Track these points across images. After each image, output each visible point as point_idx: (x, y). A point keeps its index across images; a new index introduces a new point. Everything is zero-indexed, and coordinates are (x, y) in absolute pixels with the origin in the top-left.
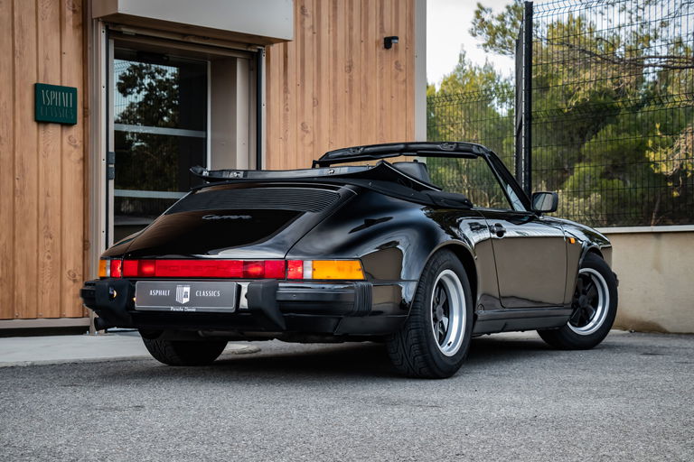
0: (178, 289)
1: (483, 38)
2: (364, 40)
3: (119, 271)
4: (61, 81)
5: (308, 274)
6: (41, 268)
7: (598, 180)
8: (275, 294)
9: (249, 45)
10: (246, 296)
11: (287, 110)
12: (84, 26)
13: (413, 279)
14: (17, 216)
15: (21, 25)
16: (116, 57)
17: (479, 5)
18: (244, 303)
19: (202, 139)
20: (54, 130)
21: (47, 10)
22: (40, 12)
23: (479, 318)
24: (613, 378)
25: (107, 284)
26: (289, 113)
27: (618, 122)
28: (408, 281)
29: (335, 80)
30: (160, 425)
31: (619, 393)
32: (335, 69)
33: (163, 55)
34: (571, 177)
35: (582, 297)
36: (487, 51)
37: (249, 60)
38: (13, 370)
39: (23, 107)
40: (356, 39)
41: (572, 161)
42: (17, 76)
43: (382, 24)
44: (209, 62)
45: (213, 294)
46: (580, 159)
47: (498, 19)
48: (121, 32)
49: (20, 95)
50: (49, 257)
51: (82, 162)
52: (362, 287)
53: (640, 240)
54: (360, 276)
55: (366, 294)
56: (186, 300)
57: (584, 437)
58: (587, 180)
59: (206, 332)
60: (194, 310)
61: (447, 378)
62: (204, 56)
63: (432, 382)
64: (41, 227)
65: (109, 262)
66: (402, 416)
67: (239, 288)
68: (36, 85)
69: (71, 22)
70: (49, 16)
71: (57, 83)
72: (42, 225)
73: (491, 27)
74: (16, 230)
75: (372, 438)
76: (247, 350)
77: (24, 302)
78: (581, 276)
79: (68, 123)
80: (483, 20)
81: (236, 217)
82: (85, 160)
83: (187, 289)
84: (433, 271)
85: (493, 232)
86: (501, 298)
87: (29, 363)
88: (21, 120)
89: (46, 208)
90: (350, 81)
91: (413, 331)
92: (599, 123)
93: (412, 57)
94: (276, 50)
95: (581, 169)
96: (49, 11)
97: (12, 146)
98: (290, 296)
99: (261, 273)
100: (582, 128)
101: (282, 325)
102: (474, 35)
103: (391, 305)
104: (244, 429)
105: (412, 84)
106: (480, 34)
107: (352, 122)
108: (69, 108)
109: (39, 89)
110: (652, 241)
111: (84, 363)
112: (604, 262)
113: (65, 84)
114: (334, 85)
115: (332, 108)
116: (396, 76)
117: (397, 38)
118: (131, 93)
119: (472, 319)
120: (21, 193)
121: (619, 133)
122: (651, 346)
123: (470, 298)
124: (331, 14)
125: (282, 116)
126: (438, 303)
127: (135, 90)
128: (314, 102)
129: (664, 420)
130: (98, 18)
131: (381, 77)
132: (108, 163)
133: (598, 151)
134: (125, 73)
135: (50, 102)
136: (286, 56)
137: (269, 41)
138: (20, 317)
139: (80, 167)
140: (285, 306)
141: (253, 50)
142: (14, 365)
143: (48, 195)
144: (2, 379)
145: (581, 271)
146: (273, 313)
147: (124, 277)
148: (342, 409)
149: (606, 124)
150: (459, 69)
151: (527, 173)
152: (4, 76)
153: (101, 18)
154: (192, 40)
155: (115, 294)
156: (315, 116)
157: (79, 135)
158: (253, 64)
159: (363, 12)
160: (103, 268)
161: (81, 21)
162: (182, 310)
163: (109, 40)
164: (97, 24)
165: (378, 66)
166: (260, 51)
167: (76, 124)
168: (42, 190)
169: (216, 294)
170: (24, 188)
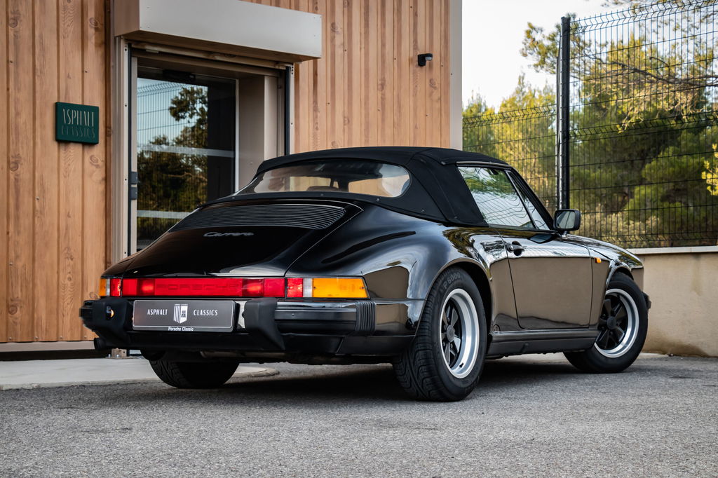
0: (176, 308)
1: (533, 59)
2: (397, 58)
3: (119, 290)
4: (83, 101)
5: (308, 292)
6: (61, 290)
7: (659, 203)
8: (273, 313)
9: (277, 63)
10: (243, 315)
11: (317, 129)
12: (107, 45)
13: (420, 297)
14: (37, 237)
15: (42, 44)
16: (139, 76)
17: (530, 25)
18: (242, 322)
19: (230, 158)
20: (75, 150)
21: (69, 28)
22: (61, 30)
23: (494, 339)
24: (631, 401)
25: (104, 303)
26: (319, 131)
27: (679, 144)
28: (415, 300)
29: (367, 98)
30: (139, 447)
31: (630, 416)
32: (367, 87)
33: (190, 74)
34: (631, 200)
35: (610, 318)
36: (538, 72)
37: (277, 78)
38: (17, 393)
39: (43, 127)
40: (389, 58)
41: (632, 185)
42: (38, 95)
43: (415, 41)
44: (237, 81)
45: (210, 313)
46: (642, 182)
47: (549, 39)
48: (145, 50)
49: (41, 114)
50: (70, 279)
51: (104, 182)
52: (365, 306)
53: (679, 261)
54: (362, 294)
55: (368, 313)
56: (183, 320)
57: (574, 460)
58: (648, 204)
59: (206, 353)
61: (458, 400)
62: (232, 74)
63: (442, 404)
64: (62, 248)
65: (108, 281)
66: (394, 439)
67: (238, 307)
68: (57, 104)
69: (93, 41)
70: (71, 35)
71: (79, 102)
72: (63, 245)
73: (541, 47)
74: (36, 251)
75: (353, 460)
76: (264, 373)
77: (44, 326)
78: (607, 297)
79: (89, 143)
80: (534, 40)
81: (237, 234)
82: (107, 179)
83: (185, 308)
84: (441, 291)
85: (510, 250)
86: (519, 318)
87: (35, 386)
88: (41, 139)
89: (67, 229)
90: (383, 99)
91: (420, 352)
92: (660, 145)
93: (447, 76)
94: (305, 67)
95: (641, 191)
96: (71, 28)
97: (32, 166)
98: (288, 315)
99: (260, 291)
100: (642, 151)
101: (282, 345)
102: (525, 55)
103: (397, 325)
104: (224, 451)
105: (447, 102)
106: (531, 54)
108: (90, 128)
109: (59, 107)
110: (691, 261)
111: (92, 386)
112: (634, 283)
113: (87, 103)
114: (365, 104)
115: (363, 127)
116: (431, 95)
117: (431, 55)
118: (183, 117)
119: (486, 340)
120: (41, 213)
121: (680, 155)
122: (685, 370)
123: (484, 318)
124: (363, 32)
125: (311, 135)
126: (449, 323)
127: (187, 114)
128: (344, 121)
129: (666, 442)
130: (120, 36)
131: (415, 95)
132: (130, 183)
133: (660, 174)
134: (177, 97)
135: (71, 122)
136: (315, 74)
137: (299, 59)
138: (40, 340)
139: (101, 187)
140: (283, 325)
141: (281, 68)
142: (19, 387)
143: (69, 216)
144: (1, 401)
145: (608, 292)
146: (271, 331)
147: (124, 296)
148: (336, 432)
149: (667, 146)
150: (519, 91)
151: (565, 193)
152: (24, 96)
153: (124, 35)
154: (218, 58)
155: (112, 313)
156: (346, 135)
157: (101, 154)
158: (281, 82)
159: (396, 29)
160: (103, 287)
161: (103, 39)
162: (180, 329)
163: (132, 58)
164: (120, 42)
165: (411, 84)
166: (287, 70)
167: (98, 143)
168: (62, 211)
169: (214, 313)
170: (44, 208)
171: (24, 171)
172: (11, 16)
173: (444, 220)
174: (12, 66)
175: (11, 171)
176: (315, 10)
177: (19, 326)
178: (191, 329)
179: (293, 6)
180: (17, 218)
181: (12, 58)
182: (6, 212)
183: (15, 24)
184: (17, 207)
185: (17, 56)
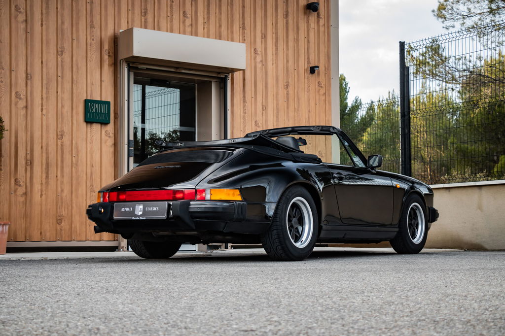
0: (136, 207)
2: (297, 69)
3: (107, 199)
4: (101, 98)
5: (208, 197)
8: (188, 208)
9: (219, 73)
10: (171, 209)
11: (245, 113)
12: (115, 65)
13: (273, 201)
14: (73, 179)
15: (77, 65)
16: (135, 83)
20: (96, 127)
22: (88, 57)
23: (324, 228)
25: (99, 206)
26: (246, 114)
28: (271, 202)
29: (277, 94)
32: (277, 86)
33: (167, 81)
37: (220, 82)
39: (77, 114)
40: (291, 68)
42: (74, 95)
43: (308, 58)
44: (196, 85)
45: (155, 209)
48: (138, 67)
49: (76, 106)
51: (114, 146)
52: (240, 205)
54: (239, 198)
55: (242, 209)
56: (140, 213)
60: (145, 218)
62: (193, 81)
64: (88, 186)
65: (102, 194)
68: (85, 100)
69: (107, 63)
70: (94, 59)
71: (98, 99)
72: (89, 184)
77: (78, 232)
79: (105, 123)
81: (172, 166)
82: (115, 144)
83: (141, 207)
85: (334, 177)
86: (342, 218)
88: (77, 121)
89: (91, 174)
90: (288, 94)
93: (329, 79)
94: (238, 76)
96: (94, 56)
97: (71, 137)
98: (196, 209)
99: (182, 197)
103: (259, 217)
105: (329, 95)
107: (289, 120)
108: (105, 114)
109: (87, 102)
110: (477, 190)
113: (103, 100)
114: (276, 97)
115: (275, 112)
116: (319, 91)
117: (318, 67)
120: (76, 164)
123: (316, 216)
124: (274, 53)
125: (242, 117)
126: (294, 217)
128: (263, 108)
130: (123, 60)
131: (308, 91)
132: (129, 147)
135: (94, 110)
136: (244, 80)
137: (233, 71)
138: (76, 240)
139: (112, 149)
140: (193, 215)
141: (222, 76)
143: (93, 166)
146: (187, 219)
147: (109, 202)
152: (67, 96)
153: (125, 59)
154: (183, 71)
155: (103, 211)
156: (264, 117)
157: (111, 130)
158: (222, 85)
159: (296, 52)
160: (99, 198)
161: (113, 62)
162: (138, 219)
163: (130, 72)
164: (123, 63)
165: (306, 85)
166: (226, 77)
167: (109, 123)
168: (89, 163)
169: (157, 209)
170: (78, 162)
171: (66, 140)
172: (59, 50)
173: (293, 159)
174: (60, 79)
175: (58, 140)
176: (244, 41)
177: (63, 231)
178: (144, 218)
179: (230, 39)
180: (62, 167)
181: (59, 74)
182: (56, 164)
183: (62, 54)
184: (62, 161)
185: (62, 73)
